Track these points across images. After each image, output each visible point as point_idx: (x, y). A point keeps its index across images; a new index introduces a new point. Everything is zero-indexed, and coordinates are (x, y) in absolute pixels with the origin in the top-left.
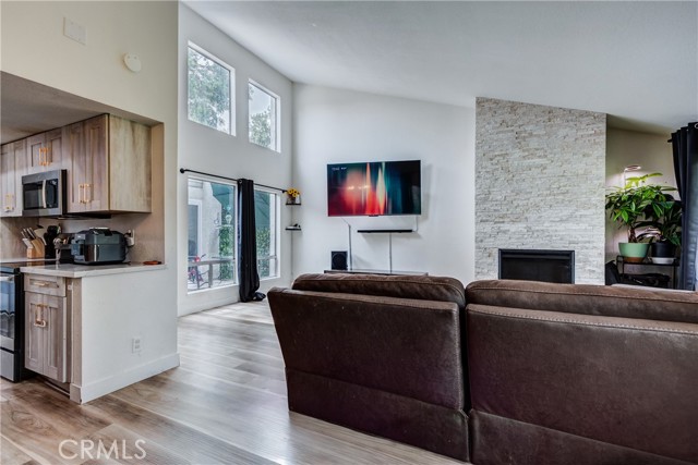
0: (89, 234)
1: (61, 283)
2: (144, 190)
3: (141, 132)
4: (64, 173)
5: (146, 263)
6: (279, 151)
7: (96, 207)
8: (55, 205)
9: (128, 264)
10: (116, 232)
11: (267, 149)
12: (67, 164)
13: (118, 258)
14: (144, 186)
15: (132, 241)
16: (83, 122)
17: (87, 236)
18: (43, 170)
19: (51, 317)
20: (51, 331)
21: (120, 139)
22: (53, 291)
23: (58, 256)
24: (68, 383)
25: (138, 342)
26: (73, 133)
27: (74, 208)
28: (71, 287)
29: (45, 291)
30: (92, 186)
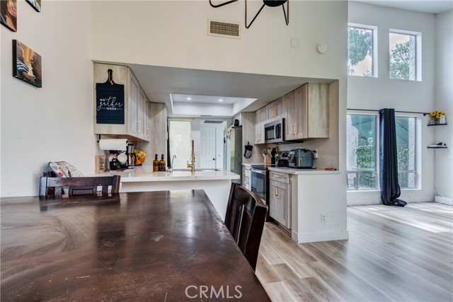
0: (296, 151)
1: (287, 176)
2: (325, 124)
3: (324, 89)
4: (284, 120)
5: (326, 169)
6: (419, 79)
7: (300, 136)
8: (278, 137)
9: (315, 169)
10: (309, 151)
11: (408, 81)
12: (285, 115)
13: (310, 166)
14: (325, 122)
15: (317, 155)
16: (293, 91)
17: (296, 153)
18: (273, 120)
19: (282, 193)
20: (282, 200)
21: (314, 97)
22: (283, 180)
23: (276, 163)
24: (290, 230)
25: (324, 217)
26: (288, 98)
27: (288, 137)
28: (292, 179)
29: (279, 180)
30: (298, 125)
